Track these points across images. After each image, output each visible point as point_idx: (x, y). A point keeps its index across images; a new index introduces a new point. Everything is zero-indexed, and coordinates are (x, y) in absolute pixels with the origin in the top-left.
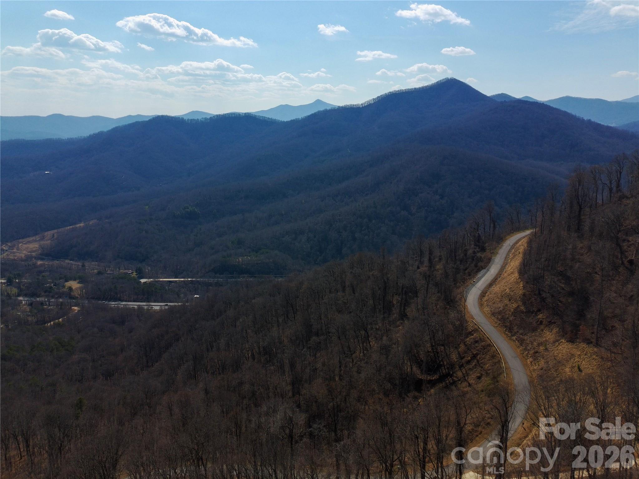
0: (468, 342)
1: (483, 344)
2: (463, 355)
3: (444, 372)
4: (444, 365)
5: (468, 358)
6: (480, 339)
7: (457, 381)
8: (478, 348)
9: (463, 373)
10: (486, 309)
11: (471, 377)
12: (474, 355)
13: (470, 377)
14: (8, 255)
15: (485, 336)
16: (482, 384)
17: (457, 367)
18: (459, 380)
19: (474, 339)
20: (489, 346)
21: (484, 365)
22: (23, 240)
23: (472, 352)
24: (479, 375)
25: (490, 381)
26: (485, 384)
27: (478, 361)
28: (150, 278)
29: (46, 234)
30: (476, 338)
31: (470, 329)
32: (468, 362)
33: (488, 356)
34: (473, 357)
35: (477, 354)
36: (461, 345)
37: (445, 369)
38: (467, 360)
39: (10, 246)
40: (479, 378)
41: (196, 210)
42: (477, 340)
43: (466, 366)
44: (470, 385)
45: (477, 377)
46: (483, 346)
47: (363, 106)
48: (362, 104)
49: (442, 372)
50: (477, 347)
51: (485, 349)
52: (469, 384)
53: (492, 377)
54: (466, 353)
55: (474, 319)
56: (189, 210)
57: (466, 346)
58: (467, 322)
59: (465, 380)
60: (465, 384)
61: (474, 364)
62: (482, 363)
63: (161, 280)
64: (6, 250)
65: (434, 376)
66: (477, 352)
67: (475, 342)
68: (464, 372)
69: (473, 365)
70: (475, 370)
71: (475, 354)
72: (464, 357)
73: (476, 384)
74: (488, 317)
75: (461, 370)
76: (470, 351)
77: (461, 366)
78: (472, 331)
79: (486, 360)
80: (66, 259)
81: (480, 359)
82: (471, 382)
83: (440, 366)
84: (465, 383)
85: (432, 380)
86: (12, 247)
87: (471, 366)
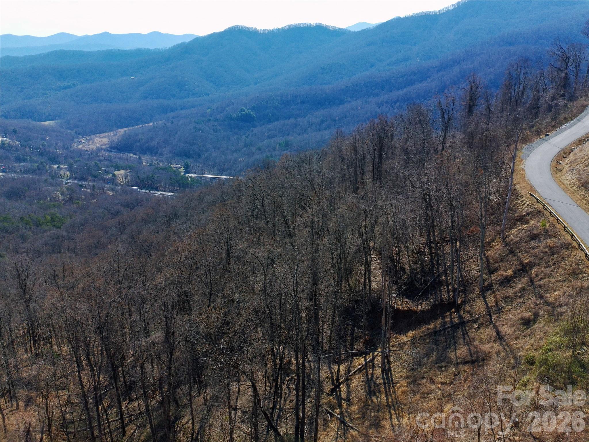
0: (512, 237)
1: (550, 241)
2: (496, 265)
3: (445, 296)
4: (447, 282)
5: (506, 271)
6: (545, 231)
7: (468, 322)
8: (537, 250)
9: (487, 306)
10: (568, 177)
11: (506, 317)
12: (523, 266)
13: (504, 317)
14: (83, 146)
15: (558, 225)
16: (532, 340)
17: (477, 289)
18: (475, 321)
19: (528, 230)
20: (567, 248)
21: (547, 291)
22: (100, 135)
23: (518, 258)
24: (527, 315)
25: (558, 338)
26: (541, 343)
27: (532, 281)
28: (195, 174)
29: (119, 130)
30: (533, 229)
31: (523, 210)
32: (507, 281)
33: (560, 270)
34: (519, 270)
35: (531, 265)
36: (494, 243)
37: (448, 293)
38: (502, 275)
39: (87, 139)
40: (527, 323)
41: (251, 113)
42: (535, 232)
43: (498, 290)
44: (500, 337)
45: (522, 319)
46: (550, 248)
47: (441, 13)
48: (439, 11)
49: (441, 296)
50: (533, 248)
51: (553, 254)
52: (498, 333)
53: (569, 326)
54: (502, 260)
55: (536, 191)
56: (244, 113)
57: (506, 245)
58: (517, 196)
59: (491, 322)
60: (488, 332)
61: (519, 286)
62: (540, 287)
63: (205, 176)
64: (83, 143)
65: (421, 303)
66: (532, 259)
67: (529, 236)
68: (491, 304)
69: (515, 290)
70: (520, 301)
71: (527, 264)
72: (496, 270)
73: (517, 338)
74: (569, 190)
75: (484, 297)
76: (514, 256)
77: (486, 289)
78: (528, 214)
79: (553, 280)
80: (130, 153)
81: (537, 275)
82: (505, 329)
83: (437, 284)
84: (488, 330)
85: (416, 312)
86: (88, 141)
87: (510, 292)
